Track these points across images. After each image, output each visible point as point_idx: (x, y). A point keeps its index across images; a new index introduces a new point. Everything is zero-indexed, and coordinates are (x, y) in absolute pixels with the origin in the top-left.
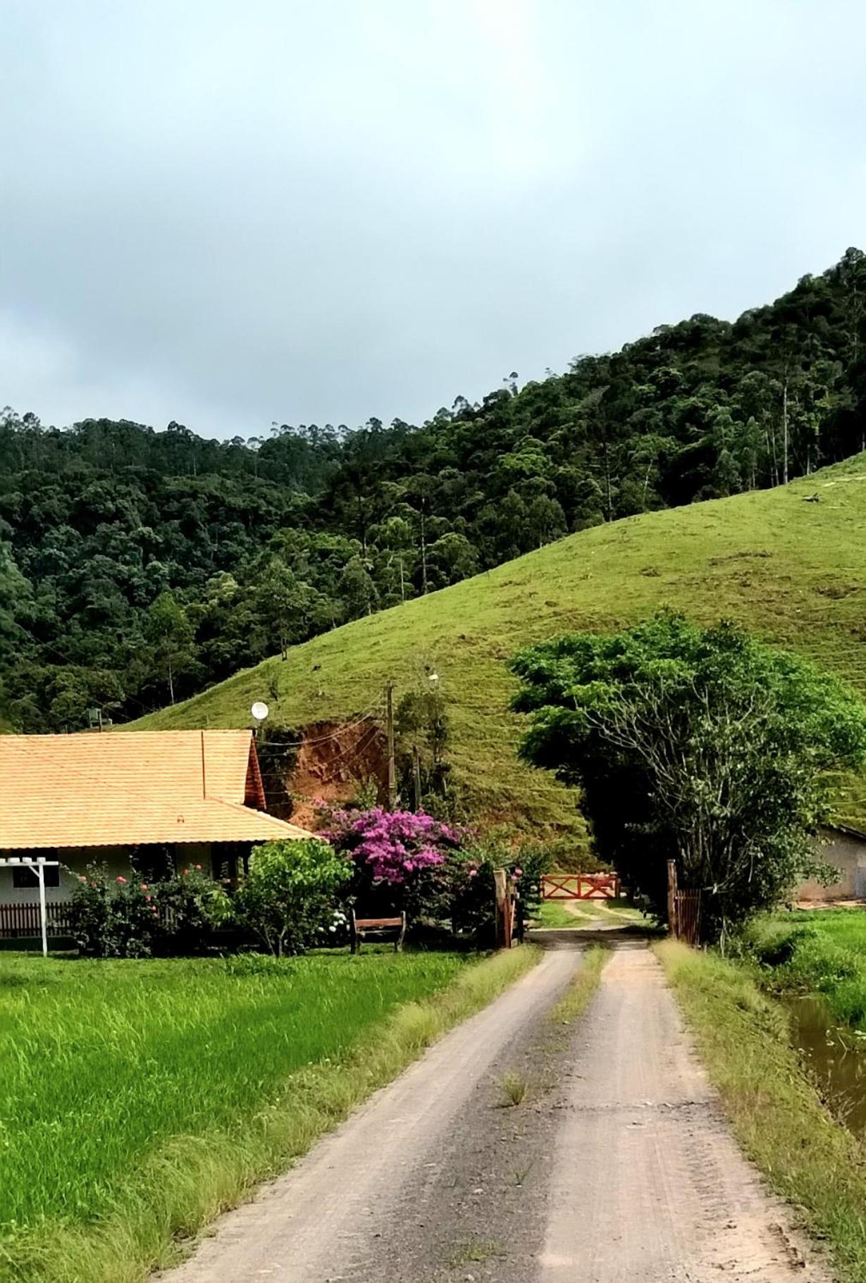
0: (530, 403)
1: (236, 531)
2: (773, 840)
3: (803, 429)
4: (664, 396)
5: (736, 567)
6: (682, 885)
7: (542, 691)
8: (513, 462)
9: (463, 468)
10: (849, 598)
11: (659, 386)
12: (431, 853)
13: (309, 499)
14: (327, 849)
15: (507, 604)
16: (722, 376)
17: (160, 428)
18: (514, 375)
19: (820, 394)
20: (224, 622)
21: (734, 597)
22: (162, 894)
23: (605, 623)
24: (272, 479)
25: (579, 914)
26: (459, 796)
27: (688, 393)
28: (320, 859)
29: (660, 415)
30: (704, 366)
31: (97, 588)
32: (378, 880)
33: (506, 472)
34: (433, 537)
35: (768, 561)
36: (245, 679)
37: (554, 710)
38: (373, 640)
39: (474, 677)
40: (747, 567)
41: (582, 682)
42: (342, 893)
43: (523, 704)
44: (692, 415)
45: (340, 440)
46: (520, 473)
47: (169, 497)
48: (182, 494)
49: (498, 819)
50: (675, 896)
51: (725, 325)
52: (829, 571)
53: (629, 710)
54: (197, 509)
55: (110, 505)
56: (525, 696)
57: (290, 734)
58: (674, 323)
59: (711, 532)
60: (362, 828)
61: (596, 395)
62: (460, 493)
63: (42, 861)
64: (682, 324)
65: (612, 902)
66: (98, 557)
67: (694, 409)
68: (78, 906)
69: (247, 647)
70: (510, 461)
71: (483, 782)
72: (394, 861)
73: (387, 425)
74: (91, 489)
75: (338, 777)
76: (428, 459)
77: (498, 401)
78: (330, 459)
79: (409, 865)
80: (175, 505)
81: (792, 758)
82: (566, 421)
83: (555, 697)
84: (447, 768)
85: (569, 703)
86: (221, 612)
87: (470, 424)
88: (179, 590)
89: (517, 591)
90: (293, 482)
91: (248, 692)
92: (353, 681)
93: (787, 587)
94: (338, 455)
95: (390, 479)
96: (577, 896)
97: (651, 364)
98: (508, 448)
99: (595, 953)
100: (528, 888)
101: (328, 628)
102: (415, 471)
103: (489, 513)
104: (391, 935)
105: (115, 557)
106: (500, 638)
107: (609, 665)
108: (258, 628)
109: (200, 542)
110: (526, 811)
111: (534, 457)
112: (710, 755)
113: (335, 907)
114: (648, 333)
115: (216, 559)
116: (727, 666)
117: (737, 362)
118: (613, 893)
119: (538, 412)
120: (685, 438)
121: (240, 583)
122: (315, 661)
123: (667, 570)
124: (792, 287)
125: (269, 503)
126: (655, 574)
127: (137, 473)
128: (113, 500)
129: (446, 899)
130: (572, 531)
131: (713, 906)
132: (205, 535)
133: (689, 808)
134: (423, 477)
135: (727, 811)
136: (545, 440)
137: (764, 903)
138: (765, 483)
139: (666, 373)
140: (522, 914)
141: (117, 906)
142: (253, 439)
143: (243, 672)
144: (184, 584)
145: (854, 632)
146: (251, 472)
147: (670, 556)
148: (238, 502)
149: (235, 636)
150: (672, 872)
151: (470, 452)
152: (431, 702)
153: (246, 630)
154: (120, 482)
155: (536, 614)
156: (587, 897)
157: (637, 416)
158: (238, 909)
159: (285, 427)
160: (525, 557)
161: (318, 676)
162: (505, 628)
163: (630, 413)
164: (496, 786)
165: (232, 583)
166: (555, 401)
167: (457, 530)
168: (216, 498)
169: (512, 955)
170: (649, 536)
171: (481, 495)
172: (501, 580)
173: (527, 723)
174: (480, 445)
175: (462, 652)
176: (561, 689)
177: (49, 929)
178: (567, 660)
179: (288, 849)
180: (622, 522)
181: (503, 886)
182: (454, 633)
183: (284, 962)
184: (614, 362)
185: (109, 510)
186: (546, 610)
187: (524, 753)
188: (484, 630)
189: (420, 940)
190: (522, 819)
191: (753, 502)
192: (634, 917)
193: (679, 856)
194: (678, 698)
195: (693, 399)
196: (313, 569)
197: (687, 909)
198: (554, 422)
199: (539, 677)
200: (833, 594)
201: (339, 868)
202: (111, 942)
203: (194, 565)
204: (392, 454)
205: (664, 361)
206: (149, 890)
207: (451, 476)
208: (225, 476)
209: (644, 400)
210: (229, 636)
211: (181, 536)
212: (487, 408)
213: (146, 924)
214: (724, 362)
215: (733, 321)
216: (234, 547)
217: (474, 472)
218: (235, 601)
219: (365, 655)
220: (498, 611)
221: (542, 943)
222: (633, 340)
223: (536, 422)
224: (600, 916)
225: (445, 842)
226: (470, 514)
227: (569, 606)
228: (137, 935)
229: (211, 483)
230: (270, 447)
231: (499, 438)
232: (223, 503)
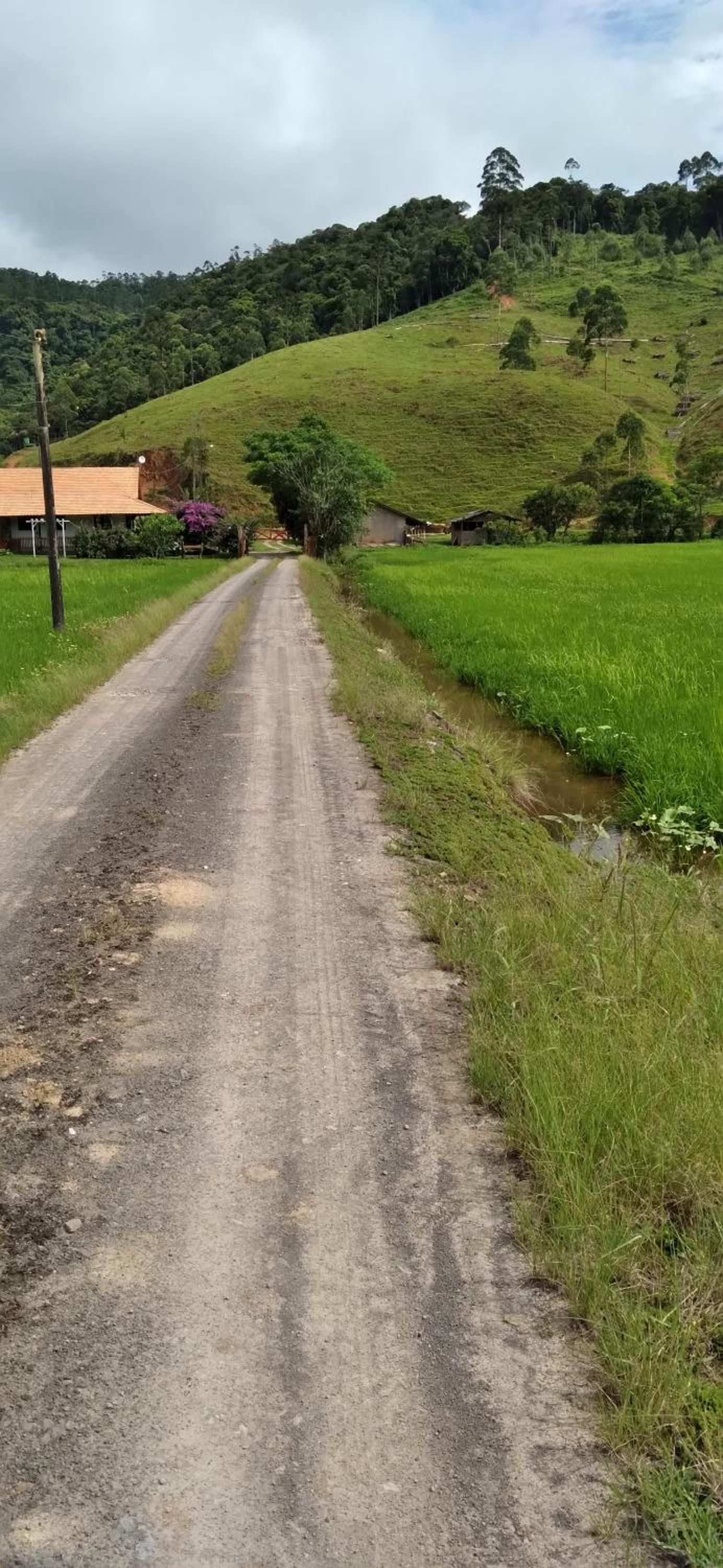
0: (245, 270)
1: (86, 335)
2: (345, 517)
3: (388, 297)
4: (317, 271)
5: (349, 375)
6: (310, 534)
7: (256, 454)
8: (237, 304)
9: (211, 306)
10: (403, 393)
11: (314, 265)
12: (212, 519)
13: (126, 318)
14: (174, 518)
15: (236, 391)
16: (347, 262)
17: (42, 274)
18: (237, 247)
19: (396, 278)
20: (83, 387)
21: (347, 391)
22: (109, 534)
23: (284, 403)
24: (104, 304)
25: (270, 546)
26: (213, 489)
27: (330, 270)
28: (172, 522)
29: (315, 281)
30: (337, 255)
31: (12, 365)
32: (191, 530)
33: (234, 310)
34: (195, 346)
35: (365, 373)
36: (106, 427)
37: (261, 463)
38: (170, 409)
39: (220, 429)
40: (355, 376)
41: (271, 452)
42: (178, 535)
43: (248, 459)
44: (331, 283)
45: (141, 281)
46: (241, 312)
47: (50, 315)
48: (57, 314)
49: (232, 501)
50: (306, 538)
51: (350, 230)
52: (394, 378)
53: (290, 463)
54: (65, 323)
55: (18, 319)
56: (249, 456)
57: (131, 456)
58: (324, 228)
59: (337, 356)
60: (185, 508)
61: (282, 268)
62: (208, 321)
63: (63, 521)
64: (328, 229)
65: (285, 541)
66: (12, 348)
67: (333, 279)
68: (77, 538)
69: (96, 402)
70: (236, 304)
71: (225, 482)
72: (198, 523)
73: (166, 275)
74: (8, 310)
75: (154, 477)
76: (191, 300)
77: (228, 268)
78: (135, 293)
79: (204, 524)
80: (52, 320)
81: (351, 486)
82: (266, 282)
83: (261, 457)
84: (208, 475)
85: (266, 460)
86: (81, 382)
87: (214, 281)
88: (55, 367)
89: (241, 385)
90: (115, 307)
91: (108, 433)
92: (161, 430)
93: (373, 386)
94: (140, 291)
95: (172, 311)
96: (270, 538)
97: (311, 252)
98: (234, 296)
99: (276, 559)
100: (250, 535)
101: (144, 400)
102: (185, 307)
103: (224, 333)
104: (197, 552)
105: (21, 348)
106: (232, 409)
107: (282, 444)
108: (102, 392)
109: (67, 341)
110: (245, 496)
111: (248, 302)
112: (321, 483)
113: (176, 540)
114: (309, 233)
115: (75, 350)
116: (327, 448)
117: (356, 254)
118: (286, 537)
119: (251, 276)
120: (328, 296)
121: (91, 366)
122: (142, 419)
123: (315, 376)
124: (386, 211)
125: (104, 320)
126: (309, 378)
127: (32, 302)
128: (19, 316)
129: (218, 538)
130: (269, 349)
131: (321, 542)
132: (69, 337)
133: (312, 504)
134: (189, 310)
135: (327, 506)
136: (254, 292)
137: (345, 542)
138: (368, 325)
139: (319, 259)
140: (248, 545)
141: (93, 538)
142: (93, 282)
143: (104, 423)
144: (59, 364)
145: (405, 410)
146: (92, 300)
147: (317, 368)
148: (88, 318)
149: (89, 396)
150: (306, 529)
151: (214, 297)
152: (200, 442)
153: (95, 393)
154: (23, 306)
155: (250, 397)
156: (275, 539)
157: (302, 282)
158: (141, 540)
159: (110, 274)
160: (243, 366)
161: (144, 426)
162: (234, 404)
163: (299, 280)
164: (231, 484)
165: (86, 365)
166: (260, 270)
167: (207, 341)
168: (75, 316)
169: (244, 559)
170: (306, 357)
171: (220, 322)
172: (232, 378)
173: (249, 468)
174: (219, 293)
175: (214, 416)
176: (263, 454)
177: (67, 547)
178: (266, 440)
179: (160, 518)
180: (294, 347)
181: (241, 533)
182: (209, 407)
183: (161, 561)
184: (291, 249)
185: (16, 322)
186: (256, 396)
187: (249, 478)
188: (225, 405)
189: (208, 553)
190: (243, 501)
191: (360, 338)
192: (293, 548)
193: (308, 523)
194: (309, 460)
195: (332, 274)
196: (131, 360)
197: (311, 544)
198: (259, 282)
199: (254, 449)
200: (396, 391)
201: (179, 526)
202: (91, 553)
203: (64, 353)
204: (172, 296)
205: (317, 251)
206: (103, 532)
207: (204, 311)
208: (79, 303)
209: (307, 273)
210: (87, 396)
211: (56, 337)
212: (223, 271)
213: (104, 546)
214: (349, 253)
215: (355, 229)
216: (85, 344)
217: (215, 309)
218: (89, 376)
219: (166, 416)
220: (232, 395)
221: (257, 557)
222: (301, 237)
223: (249, 281)
224: (280, 546)
225: (217, 515)
226: (214, 333)
227: (267, 394)
228: (100, 549)
229: (71, 307)
230: (102, 286)
231: (230, 290)
232: (79, 319)
